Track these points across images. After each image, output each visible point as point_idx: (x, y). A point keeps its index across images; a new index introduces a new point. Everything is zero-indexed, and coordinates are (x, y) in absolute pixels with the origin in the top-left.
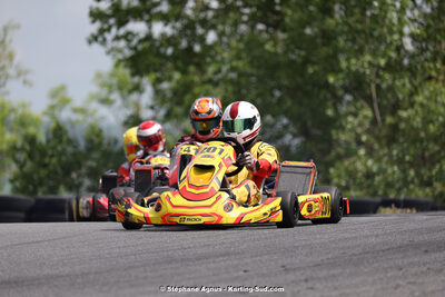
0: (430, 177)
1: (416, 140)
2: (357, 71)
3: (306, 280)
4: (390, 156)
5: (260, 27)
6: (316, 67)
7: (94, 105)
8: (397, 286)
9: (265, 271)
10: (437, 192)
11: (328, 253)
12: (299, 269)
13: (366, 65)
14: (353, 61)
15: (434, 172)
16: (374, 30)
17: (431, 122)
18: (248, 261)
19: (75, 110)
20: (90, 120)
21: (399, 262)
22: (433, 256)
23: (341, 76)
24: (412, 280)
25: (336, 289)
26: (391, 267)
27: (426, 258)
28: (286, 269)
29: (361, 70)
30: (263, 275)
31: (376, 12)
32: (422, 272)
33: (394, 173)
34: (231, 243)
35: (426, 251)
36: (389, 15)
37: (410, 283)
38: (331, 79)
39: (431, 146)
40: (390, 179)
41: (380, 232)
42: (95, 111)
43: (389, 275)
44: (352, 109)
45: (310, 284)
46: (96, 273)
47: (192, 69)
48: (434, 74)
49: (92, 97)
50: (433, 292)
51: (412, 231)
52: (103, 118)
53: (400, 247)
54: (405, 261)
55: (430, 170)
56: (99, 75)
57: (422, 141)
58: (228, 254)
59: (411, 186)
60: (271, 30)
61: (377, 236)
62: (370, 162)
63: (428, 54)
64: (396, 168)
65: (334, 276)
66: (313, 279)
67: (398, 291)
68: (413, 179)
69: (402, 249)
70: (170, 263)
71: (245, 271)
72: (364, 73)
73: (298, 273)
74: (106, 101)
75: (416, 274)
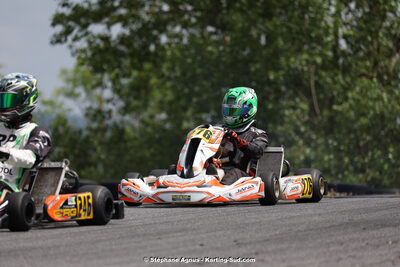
0: (363, 165)
1: (350, 131)
2: (296, 69)
3: (257, 254)
4: (326, 144)
5: (210, 29)
6: (258, 66)
7: (61, 99)
8: (340, 259)
9: (219, 245)
10: (369, 179)
11: (276, 230)
12: (250, 243)
13: (304, 63)
14: (292, 59)
15: (366, 160)
16: (312, 31)
17: (364, 115)
18: (204, 236)
19: (44, 103)
20: (58, 111)
21: (340, 238)
22: (371, 233)
23: (281, 73)
24: (352, 254)
25: (284, 261)
26: (332, 243)
27: (364, 234)
28: (237, 243)
29: (300, 67)
30: (217, 249)
31: (312, 15)
32: (362, 247)
33: (330, 160)
34: (188, 220)
35: (364, 229)
36: (325, 18)
37: (351, 256)
38: (272, 76)
39: (364, 136)
40: (326, 166)
41: (322, 211)
42: (62, 104)
43: (332, 249)
44: (292, 103)
45: (260, 257)
46: (66, 246)
47: (147, 66)
48: (364, 71)
49: (59, 92)
50: (371, 265)
51: (351, 211)
52: (70, 110)
53: (340, 225)
54: (346, 237)
55: (364, 158)
56: (64, 72)
57: (355, 132)
58: (185, 230)
59: (346, 173)
60: (220, 31)
61: (320, 215)
62: (308, 151)
63: (361, 54)
64: (332, 156)
65: (282, 250)
66: (262, 252)
67: (340, 263)
68: (347, 165)
69: (343, 226)
70: (133, 237)
71: (202, 245)
72: (303, 70)
73: (249, 247)
74: (71, 95)
75: (356, 249)
